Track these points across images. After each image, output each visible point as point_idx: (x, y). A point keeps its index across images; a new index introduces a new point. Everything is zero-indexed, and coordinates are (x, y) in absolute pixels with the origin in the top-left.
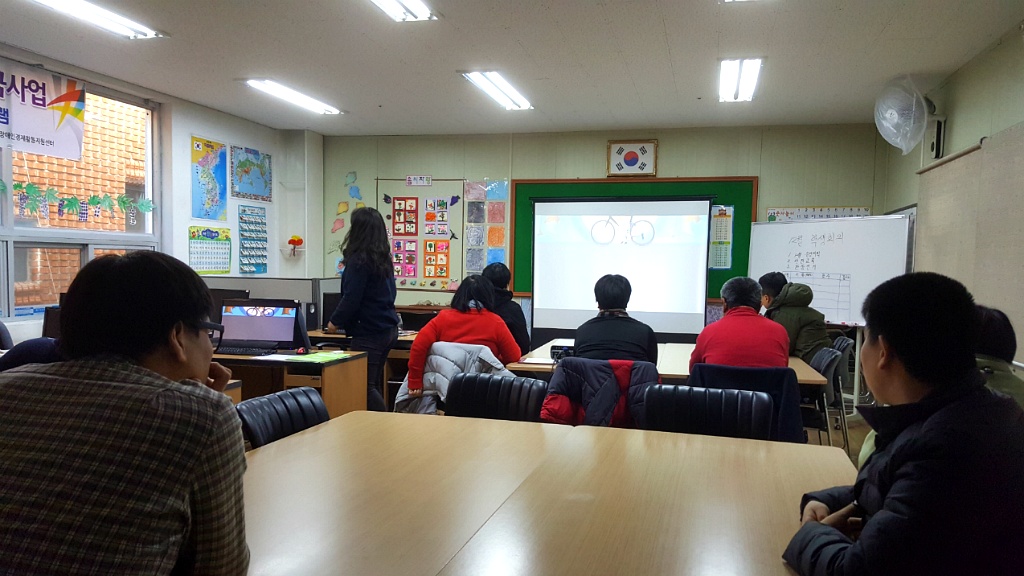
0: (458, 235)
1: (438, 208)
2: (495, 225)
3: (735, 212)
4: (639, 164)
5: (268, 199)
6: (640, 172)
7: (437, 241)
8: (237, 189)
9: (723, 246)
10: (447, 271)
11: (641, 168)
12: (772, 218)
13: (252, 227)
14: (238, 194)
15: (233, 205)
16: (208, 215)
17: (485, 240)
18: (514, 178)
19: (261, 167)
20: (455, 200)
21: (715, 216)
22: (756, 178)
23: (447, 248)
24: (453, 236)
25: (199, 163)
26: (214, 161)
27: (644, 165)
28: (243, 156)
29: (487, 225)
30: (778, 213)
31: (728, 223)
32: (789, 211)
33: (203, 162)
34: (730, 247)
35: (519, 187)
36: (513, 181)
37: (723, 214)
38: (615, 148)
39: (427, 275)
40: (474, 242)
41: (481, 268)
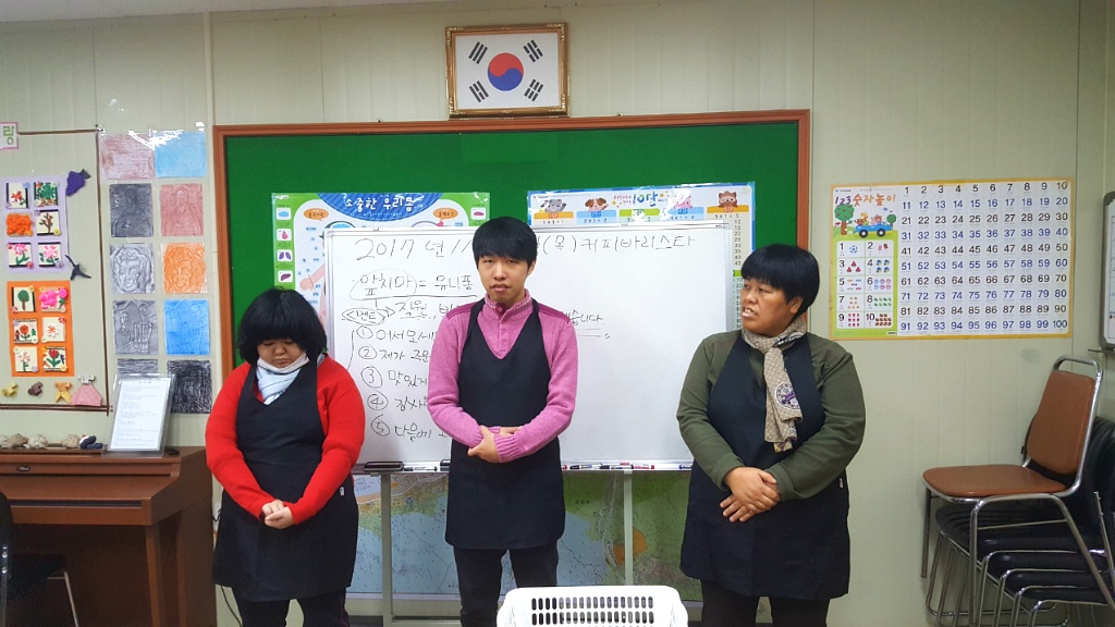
1: (36, 203)
2: (179, 240)
3: (758, 198)
4: (524, 85)
6: (525, 104)
7: (36, 285)
10: (70, 357)
11: (530, 95)
12: (845, 210)
18: (221, 122)
20: (76, 182)
21: (711, 210)
22: (805, 113)
23: (66, 299)
27: (537, 86)
30: (858, 198)
31: (742, 225)
32: (885, 191)
35: (234, 145)
36: (217, 129)
37: (729, 204)
38: (465, 45)
39: (20, 368)
40: (132, 285)
41: (152, 348)
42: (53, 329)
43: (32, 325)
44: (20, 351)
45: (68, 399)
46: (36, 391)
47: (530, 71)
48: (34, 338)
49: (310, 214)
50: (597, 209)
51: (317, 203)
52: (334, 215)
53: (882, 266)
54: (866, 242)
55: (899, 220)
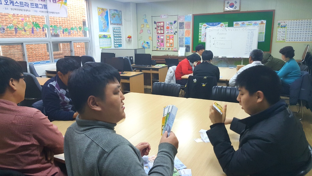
1: (170, 25)
2: (187, 29)
3: (267, 22)
5: (121, 24)
7: (170, 35)
8: (112, 22)
9: (262, 34)
10: (173, 45)
11: (235, 8)
12: (279, 24)
13: (117, 33)
14: (112, 24)
15: (111, 27)
16: (104, 31)
17: (184, 35)
18: (193, 14)
19: (118, 15)
20: (175, 22)
21: (259, 24)
22: (274, 10)
23: (173, 37)
24: (175, 34)
25: (100, 15)
26: (105, 14)
28: (113, 12)
29: (185, 30)
30: (281, 22)
31: (264, 26)
32: (285, 21)
33: (101, 15)
34: (264, 34)
35: (195, 17)
37: (262, 23)
38: (226, 2)
39: (167, 46)
40: (181, 35)
41: (183, 44)
42: (171, 41)
43: (169, 41)
44: (167, 44)
45: (173, 50)
46: (169, 49)
47: (235, 5)
48: (169, 42)
49: (204, 26)
50: (243, 24)
51: (205, 24)
52: (207, 26)
53: (284, 32)
54: (282, 28)
55: (287, 25)
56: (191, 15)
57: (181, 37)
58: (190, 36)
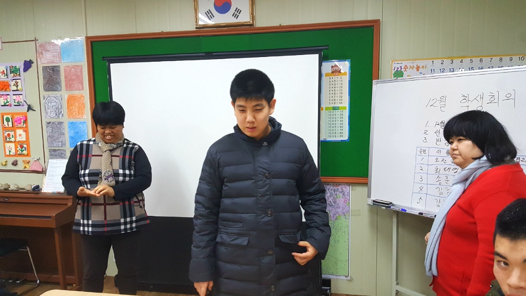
0: (36, 106)
1: (11, 76)
2: (73, 93)
3: (352, 68)
4: (232, 10)
6: (233, 20)
7: (13, 115)
9: (338, 112)
10: (28, 149)
11: (235, 16)
12: (399, 74)
17: (65, 111)
18: (89, 35)
20: (28, 65)
21: (327, 75)
22: (377, 22)
23: (26, 121)
24: (30, 108)
27: (238, 11)
29: (64, 94)
30: (406, 67)
31: (343, 83)
32: (420, 63)
34: (346, 113)
36: (87, 38)
37: (336, 71)
39: (8, 153)
40: (53, 114)
41: (63, 144)
42: (21, 135)
43: (12, 133)
44: (7, 145)
45: (28, 168)
46: (15, 163)
47: (235, 3)
48: (13, 139)
56: (81, 39)
57: (52, 121)
58: (85, 117)
